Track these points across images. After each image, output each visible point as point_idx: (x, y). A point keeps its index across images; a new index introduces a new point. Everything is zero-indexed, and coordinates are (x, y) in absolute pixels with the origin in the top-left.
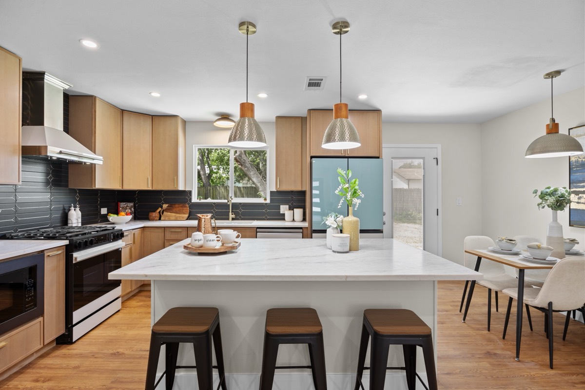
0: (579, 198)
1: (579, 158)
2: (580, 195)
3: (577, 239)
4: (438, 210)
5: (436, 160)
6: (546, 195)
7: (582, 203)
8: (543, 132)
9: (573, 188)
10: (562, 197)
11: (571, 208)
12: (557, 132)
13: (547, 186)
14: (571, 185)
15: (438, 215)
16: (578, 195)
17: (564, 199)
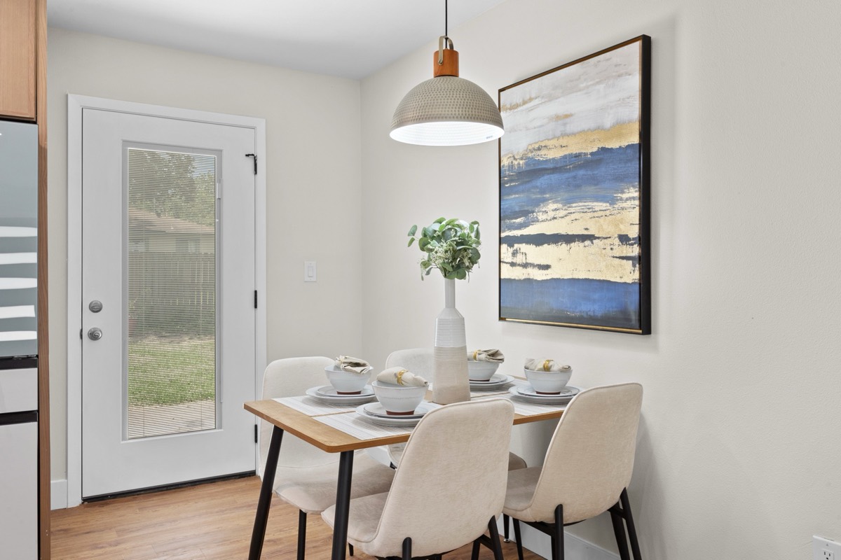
0: (514, 254)
1: (515, 159)
2: (516, 246)
3: (501, 351)
4: (256, 292)
5: (251, 160)
6: (433, 238)
7: (519, 265)
8: (426, 71)
9: (504, 231)
10: (461, 244)
11: (502, 277)
12: (455, 74)
13: (438, 218)
14: (502, 222)
15: (256, 307)
16: (513, 246)
17: (465, 250)
